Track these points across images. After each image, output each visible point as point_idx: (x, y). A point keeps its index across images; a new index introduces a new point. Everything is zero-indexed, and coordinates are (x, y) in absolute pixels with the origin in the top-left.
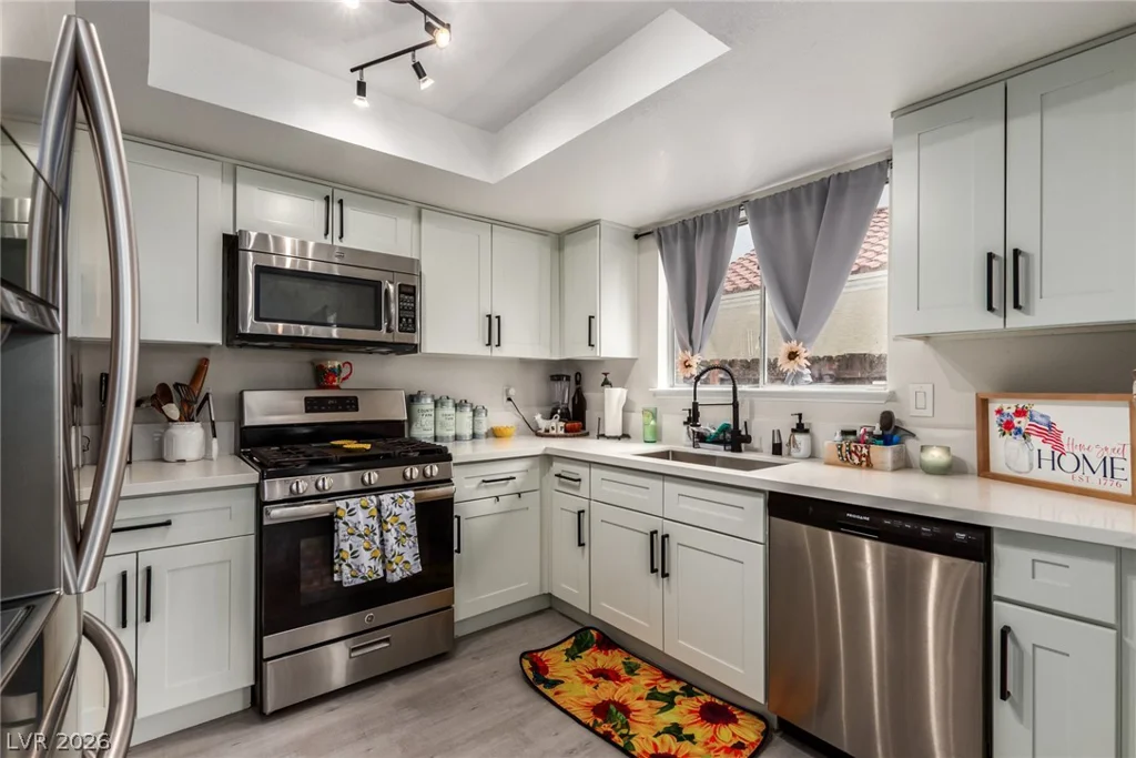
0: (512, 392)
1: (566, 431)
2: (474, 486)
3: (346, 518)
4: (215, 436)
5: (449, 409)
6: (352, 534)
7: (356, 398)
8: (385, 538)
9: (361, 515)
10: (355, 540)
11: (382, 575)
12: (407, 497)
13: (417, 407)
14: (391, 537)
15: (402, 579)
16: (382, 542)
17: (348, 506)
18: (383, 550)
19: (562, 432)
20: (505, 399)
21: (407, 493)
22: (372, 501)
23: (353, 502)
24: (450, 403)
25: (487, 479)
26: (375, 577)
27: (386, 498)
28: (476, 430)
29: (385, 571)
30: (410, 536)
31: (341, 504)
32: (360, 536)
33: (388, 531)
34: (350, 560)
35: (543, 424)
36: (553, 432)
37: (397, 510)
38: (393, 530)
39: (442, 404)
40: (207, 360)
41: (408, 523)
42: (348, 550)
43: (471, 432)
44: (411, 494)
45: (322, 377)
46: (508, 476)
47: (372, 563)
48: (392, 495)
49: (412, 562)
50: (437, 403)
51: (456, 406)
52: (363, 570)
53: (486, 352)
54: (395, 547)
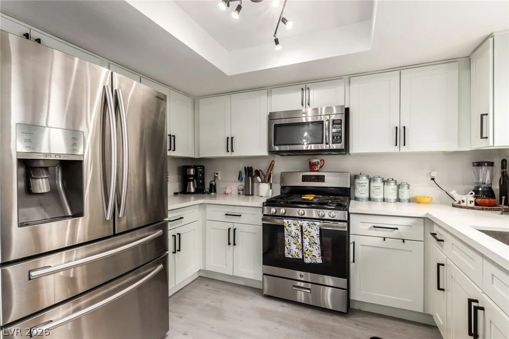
0: (434, 174)
1: (476, 204)
2: (368, 228)
3: (287, 228)
4: (271, 189)
5: (379, 183)
6: (289, 235)
7: (324, 176)
8: (304, 241)
9: (293, 228)
10: (290, 238)
11: (301, 257)
12: (315, 225)
13: (357, 181)
14: (306, 242)
15: (311, 263)
16: (302, 242)
17: (288, 222)
18: (302, 246)
19: (473, 205)
20: (430, 178)
21: (315, 223)
22: (298, 223)
23: (290, 221)
24: (379, 180)
25: (376, 225)
26: (297, 257)
27: (305, 223)
28: (400, 197)
29: (303, 256)
30: (316, 244)
31: (285, 221)
32: (292, 237)
33: (305, 238)
34: (288, 246)
35: (458, 197)
36: (462, 204)
37: (310, 230)
38: (307, 239)
39: (374, 181)
40: (273, 161)
41: (316, 237)
42: (287, 241)
43: (396, 197)
44: (318, 223)
45: (312, 167)
46: (395, 227)
47: (297, 251)
48: (308, 222)
49: (317, 257)
50: (371, 180)
51: (384, 182)
52: (292, 252)
53: (396, 149)
54: (308, 247)
